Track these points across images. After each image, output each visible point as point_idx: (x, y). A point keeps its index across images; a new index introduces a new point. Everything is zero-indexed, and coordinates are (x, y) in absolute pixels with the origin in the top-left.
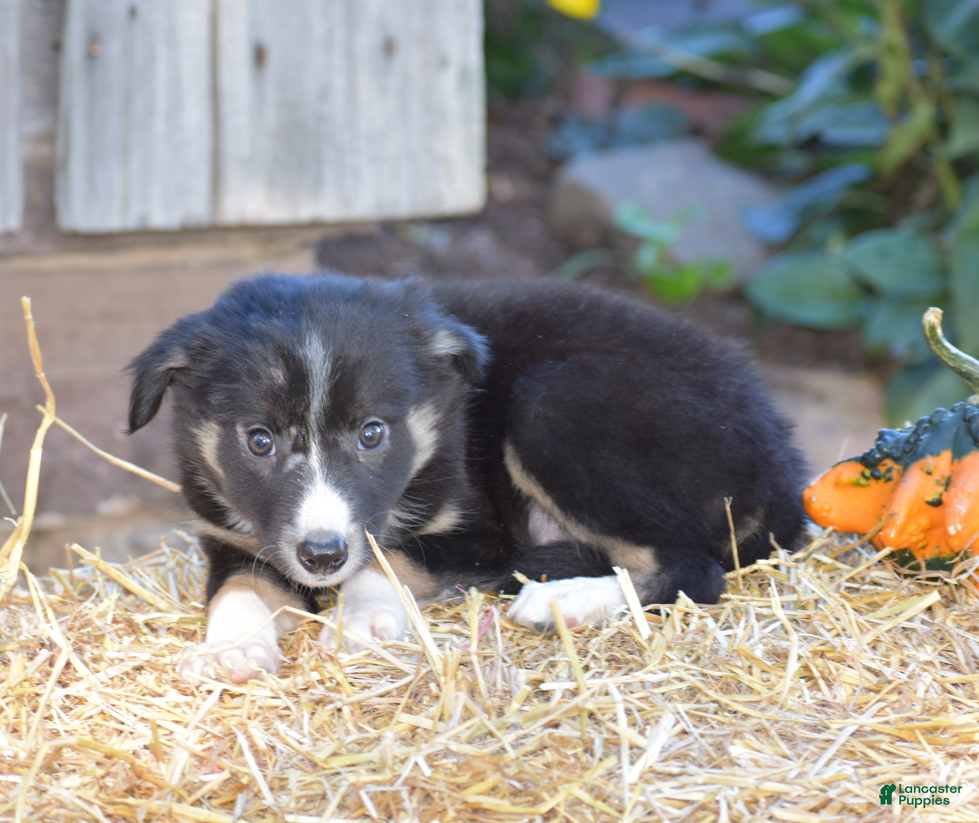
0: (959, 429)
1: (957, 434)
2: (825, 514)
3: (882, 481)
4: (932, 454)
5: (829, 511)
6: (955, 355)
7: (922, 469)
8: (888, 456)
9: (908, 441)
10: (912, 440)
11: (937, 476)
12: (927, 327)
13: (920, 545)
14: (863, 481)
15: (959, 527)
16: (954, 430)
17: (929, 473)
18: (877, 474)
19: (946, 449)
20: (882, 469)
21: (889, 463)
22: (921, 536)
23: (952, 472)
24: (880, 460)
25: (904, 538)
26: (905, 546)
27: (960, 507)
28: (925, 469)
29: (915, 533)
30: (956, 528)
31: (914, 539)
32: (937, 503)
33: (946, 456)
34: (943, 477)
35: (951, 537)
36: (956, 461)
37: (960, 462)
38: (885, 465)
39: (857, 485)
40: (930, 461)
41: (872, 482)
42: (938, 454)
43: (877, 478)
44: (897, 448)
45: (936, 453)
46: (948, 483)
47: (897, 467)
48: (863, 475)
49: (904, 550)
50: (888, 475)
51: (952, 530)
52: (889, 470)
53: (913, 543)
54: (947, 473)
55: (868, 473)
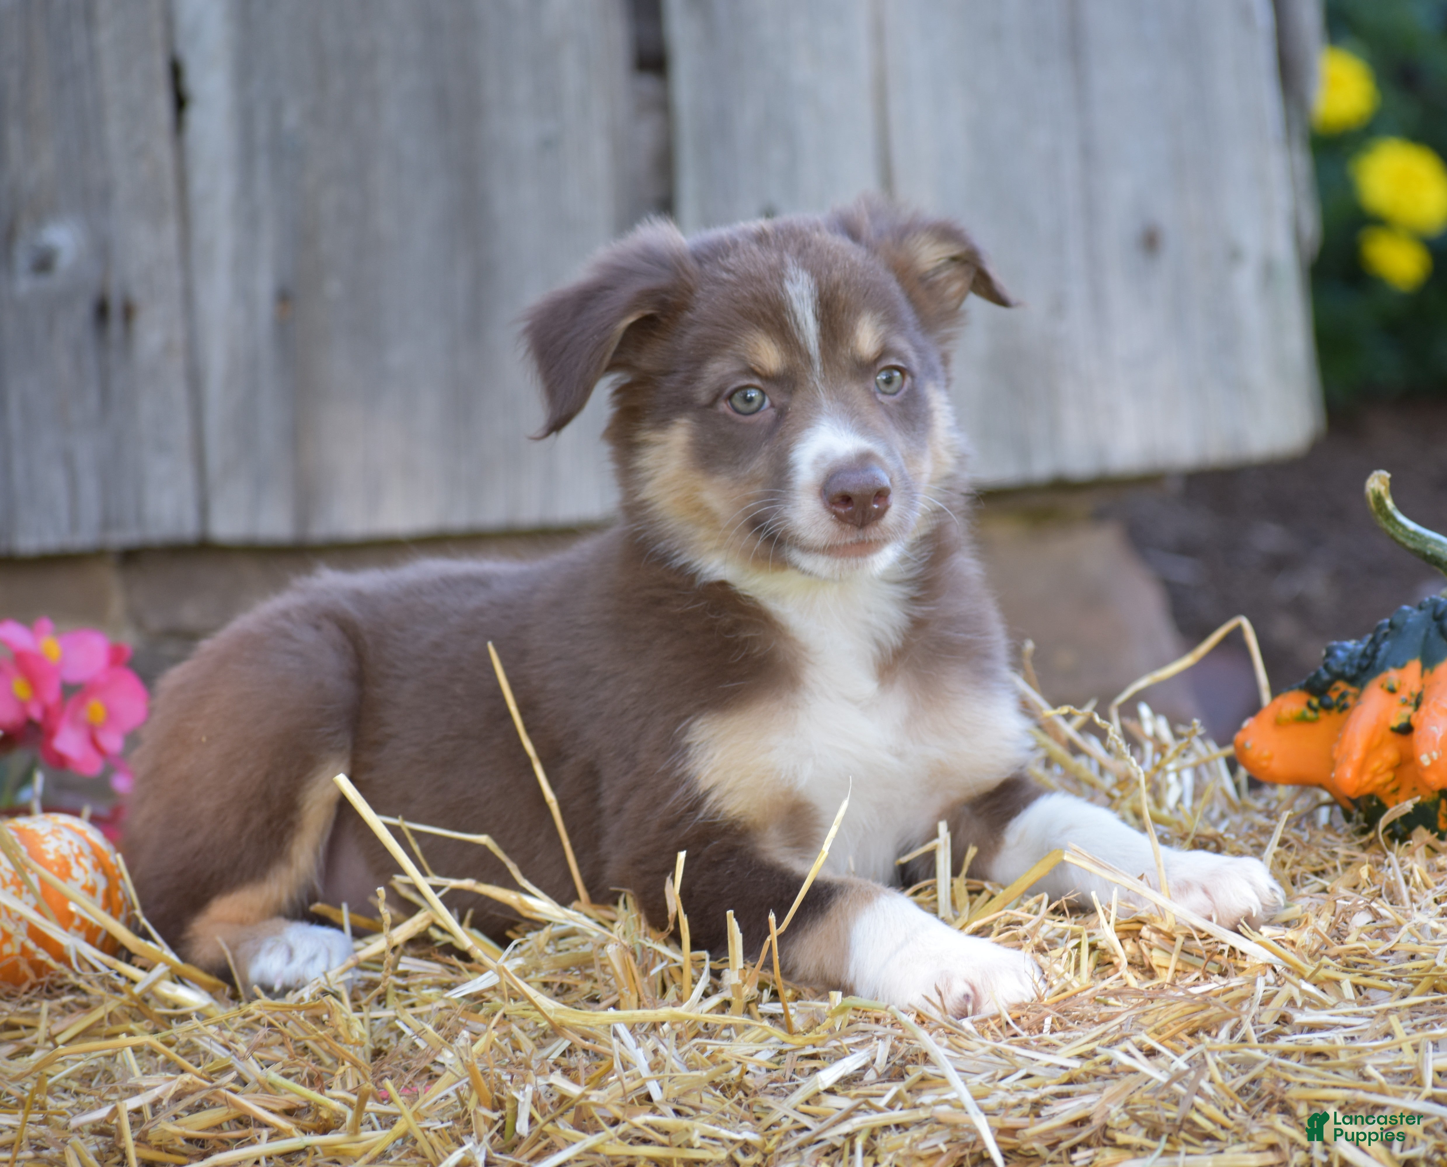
0: (1428, 630)
1: (1427, 636)
2: (1264, 764)
3: (1334, 712)
4: (1395, 666)
5: (1270, 758)
6: (1415, 533)
7: (1382, 686)
8: (1340, 676)
9: (1364, 655)
10: (1369, 652)
11: (1404, 695)
12: (1371, 498)
13: (1390, 788)
14: (1310, 714)
15: (1435, 755)
16: (1423, 632)
17: (1392, 691)
18: (1326, 701)
19: (1413, 657)
20: (1334, 696)
21: (1341, 686)
22: (1390, 776)
23: (1423, 686)
24: (1330, 683)
25: (1366, 778)
26: (1369, 789)
27: (1434, 729)
28: (1386, 686)
29: (1381, 771)
30: (1431, 758)
31: (1379, 780)
32: (1406, 730)
33: (1415, 666)
34: (1411, 695)
35: (1425, 769)
36: (1427, 672)
37: (1432, 672)
38: (1336, 689)
39: (1302, 720)
40: (1392, 676)
41: (1322, 714)
42: (1403, 666)
43: (1327, 707)
44: (1351, 666)
45: (1400, 665)
46: (1418, 702)
47: (1352, 690)
48: (1309, 705)
49: (1370, 797)
50: (1342, 703)
51: (1425, 760)
52: (1343, 696)
53: (1379, 785)
54: (1416, 688)
55: (1315, 702)
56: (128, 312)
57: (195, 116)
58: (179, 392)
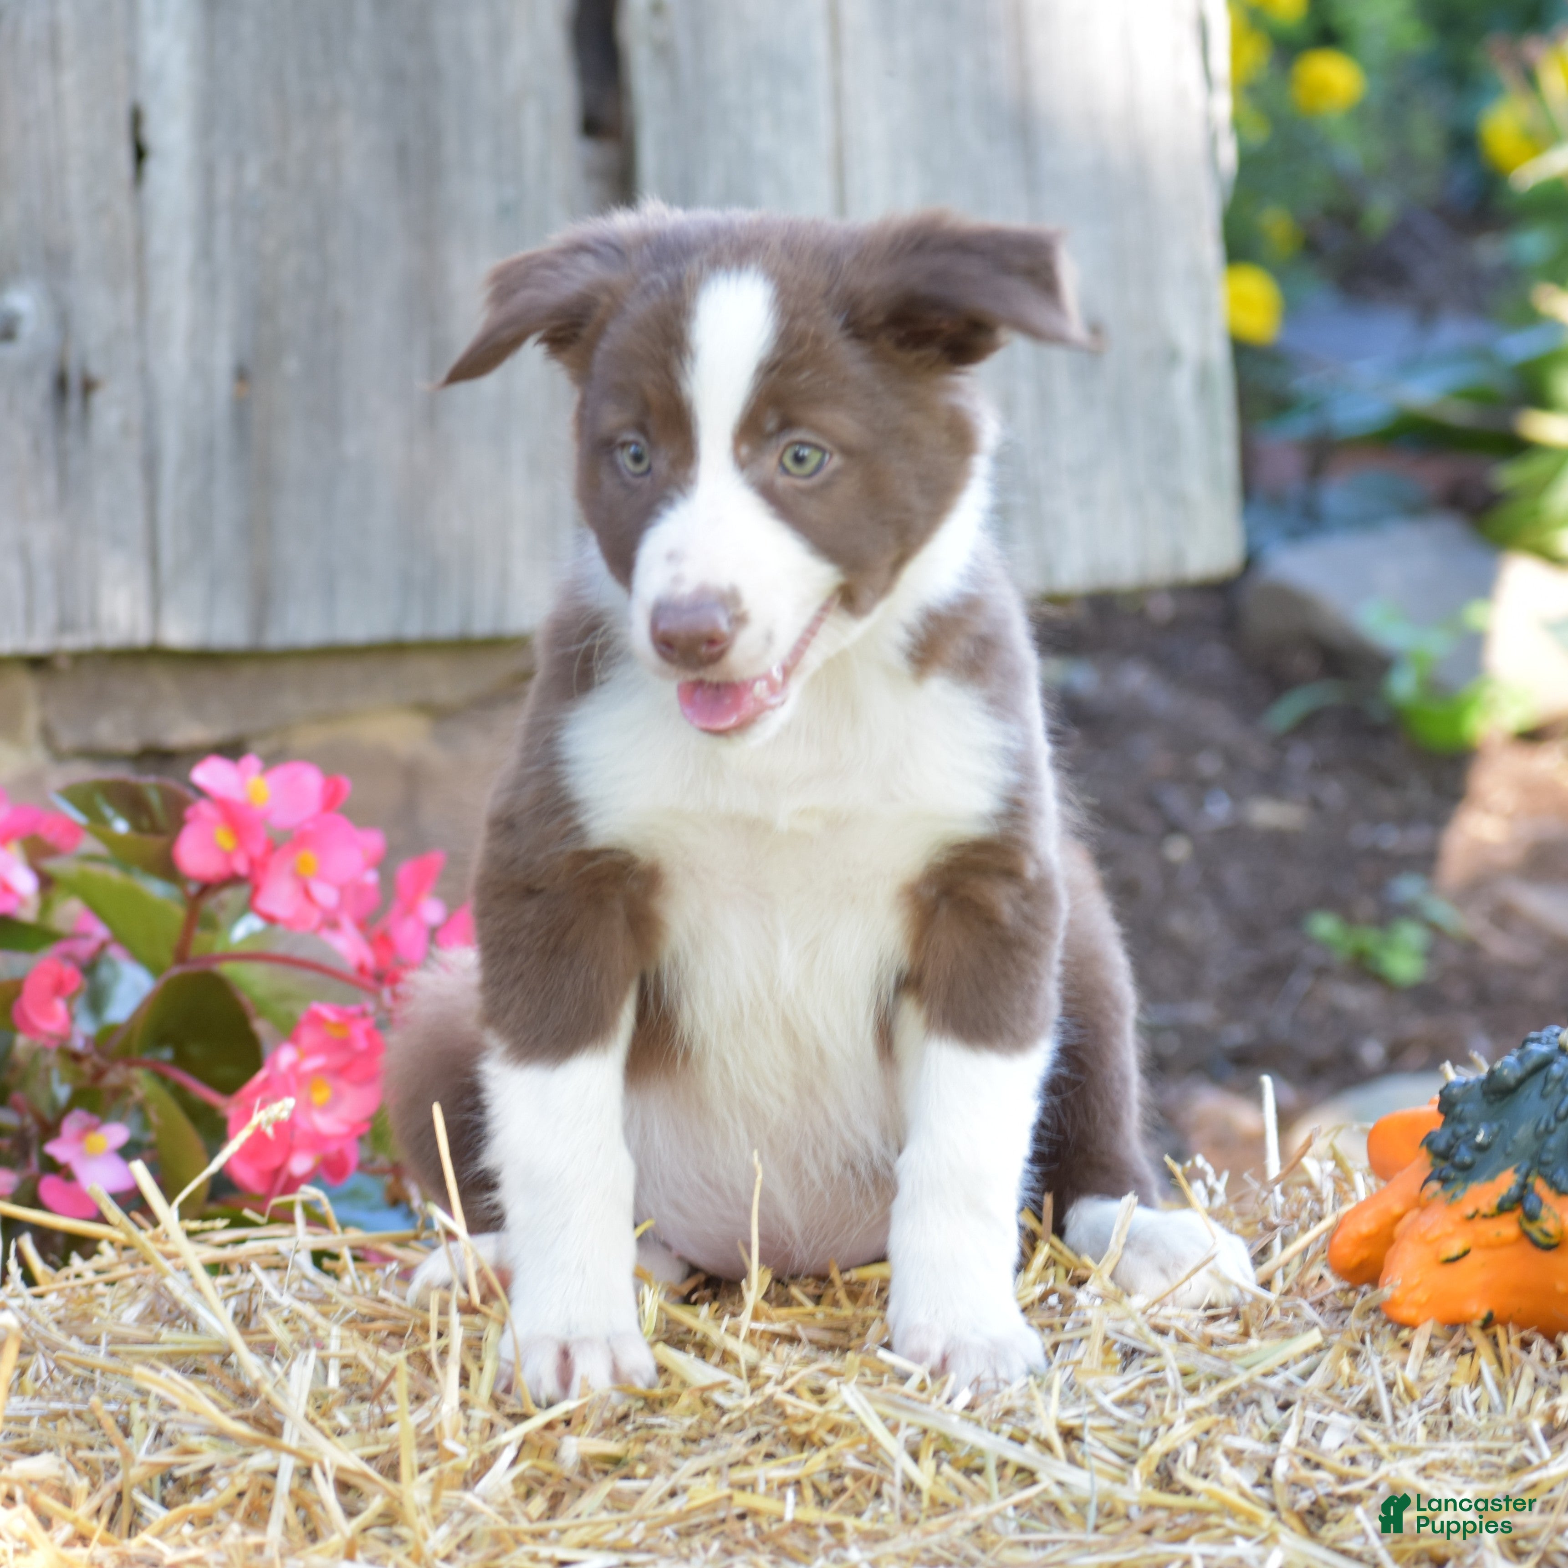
56: (88, 387)
57: (153, 167)
58: (134, 479)
